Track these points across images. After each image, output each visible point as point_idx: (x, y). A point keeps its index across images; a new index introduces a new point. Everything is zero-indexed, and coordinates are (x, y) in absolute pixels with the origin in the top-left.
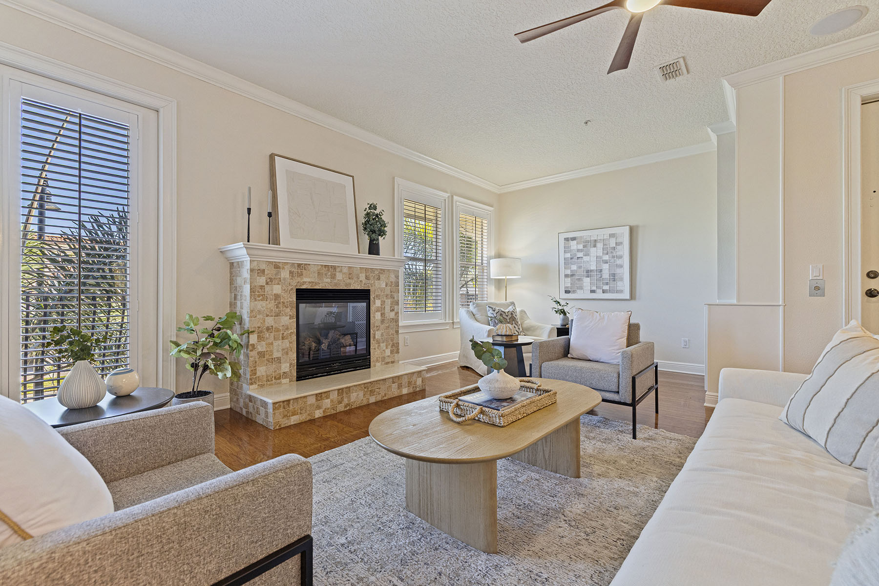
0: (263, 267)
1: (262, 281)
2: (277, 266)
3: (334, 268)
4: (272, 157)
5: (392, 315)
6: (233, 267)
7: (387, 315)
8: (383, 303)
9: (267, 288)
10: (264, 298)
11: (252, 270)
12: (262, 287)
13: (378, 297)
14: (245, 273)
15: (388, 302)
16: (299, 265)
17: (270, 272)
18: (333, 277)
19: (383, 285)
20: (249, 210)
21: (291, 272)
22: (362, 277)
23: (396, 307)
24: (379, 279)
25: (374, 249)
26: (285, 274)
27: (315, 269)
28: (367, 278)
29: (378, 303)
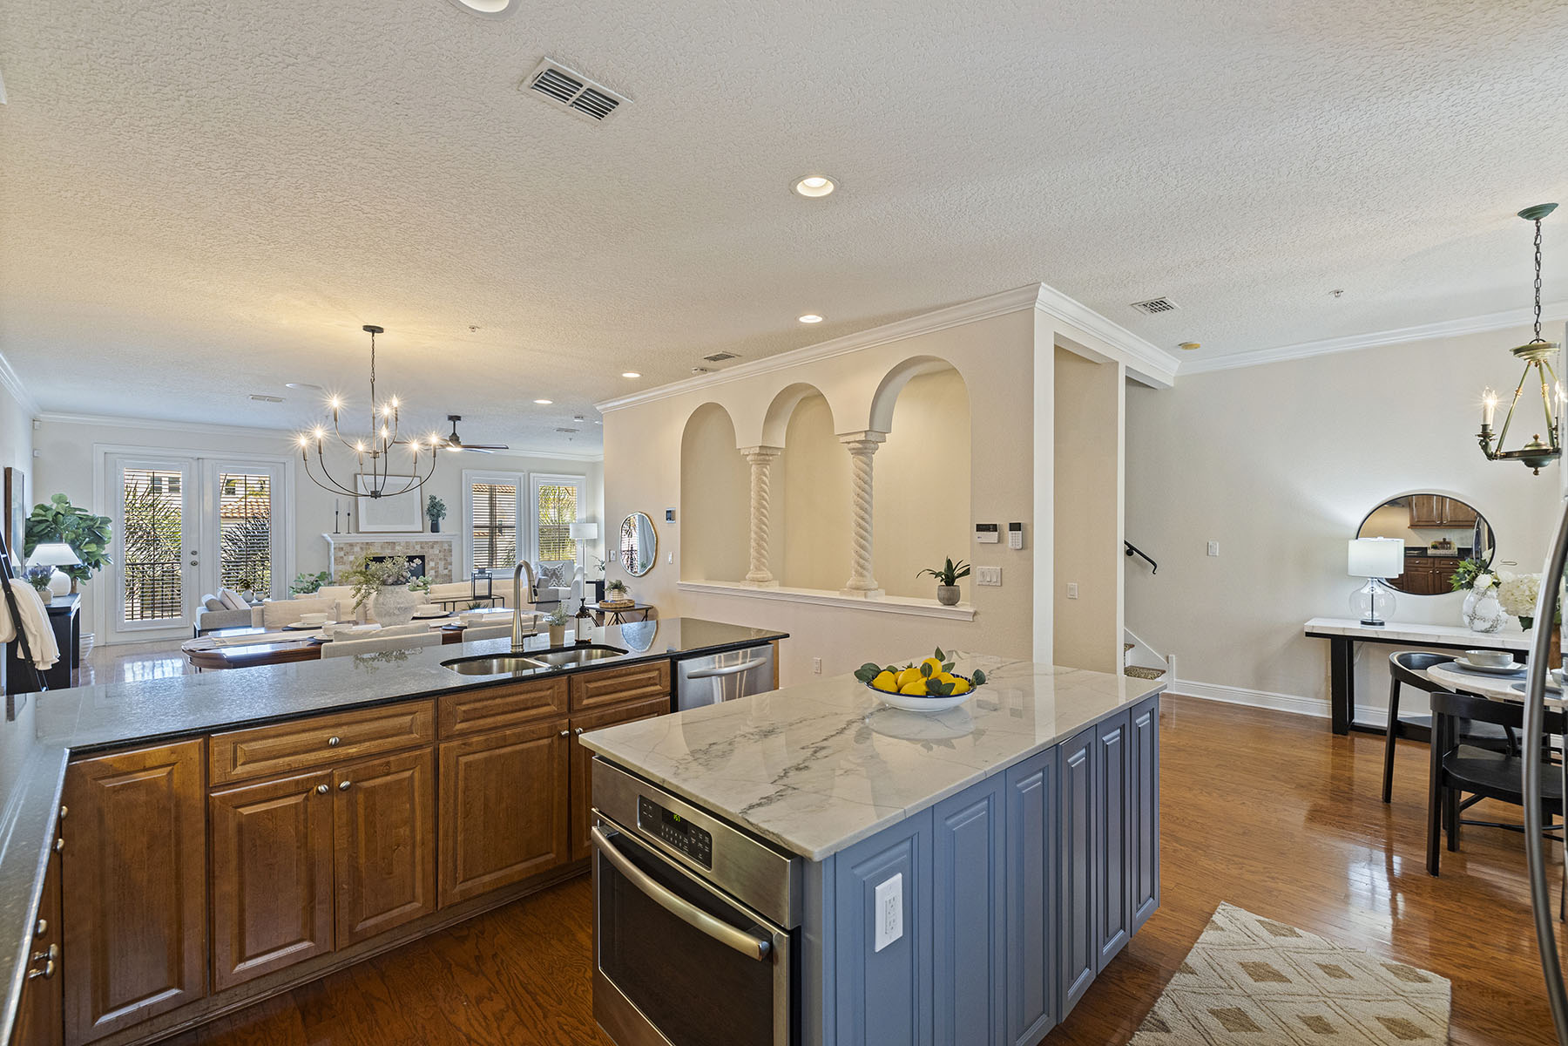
0: (341, 546)
1: (342, 554)
2: (351, 545)
3: (394, 543)
4: (355, 476)
5: (446, 572)
6: (329, 544)
7: (440, 572)
8: (437, 564)
9: (345, 558)
10: (344, 563)
11: (335, 548)
12: (342, 557)
13: (432, 560)
14: (333, 547)
15: (442, 564)
16: (367, 543)
17: (347, 549)
18: (393, 549)
19: (438, 552)
20: (337, 512)
21: (361, 548)
22: (418, 547)
23: (449, 567)
24: (432, 548)
25: (435, 528)
26: (357, 549)
27: (380, 545)
28: (421, 548)
29: (432, 564)
